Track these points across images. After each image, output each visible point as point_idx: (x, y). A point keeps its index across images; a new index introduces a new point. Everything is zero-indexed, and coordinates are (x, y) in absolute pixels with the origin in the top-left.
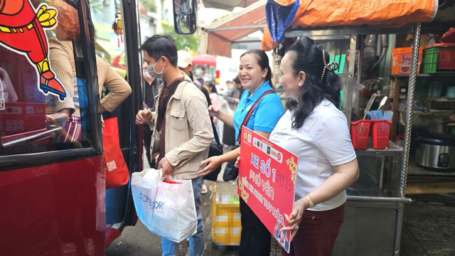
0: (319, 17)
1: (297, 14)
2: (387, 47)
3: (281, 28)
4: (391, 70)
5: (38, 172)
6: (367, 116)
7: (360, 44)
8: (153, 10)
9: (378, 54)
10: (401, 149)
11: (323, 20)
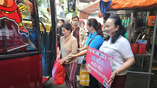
0: (119, 6)
1: (111, 5)
2: (146, 15)
3: (105, 10)
4: (147, 24)
5: (22, 60)
6: (137, 42)
7: (135, 15)
8: (63, 3)
9: (143, 18)
10: (150, 55)
11: (120, 7)
